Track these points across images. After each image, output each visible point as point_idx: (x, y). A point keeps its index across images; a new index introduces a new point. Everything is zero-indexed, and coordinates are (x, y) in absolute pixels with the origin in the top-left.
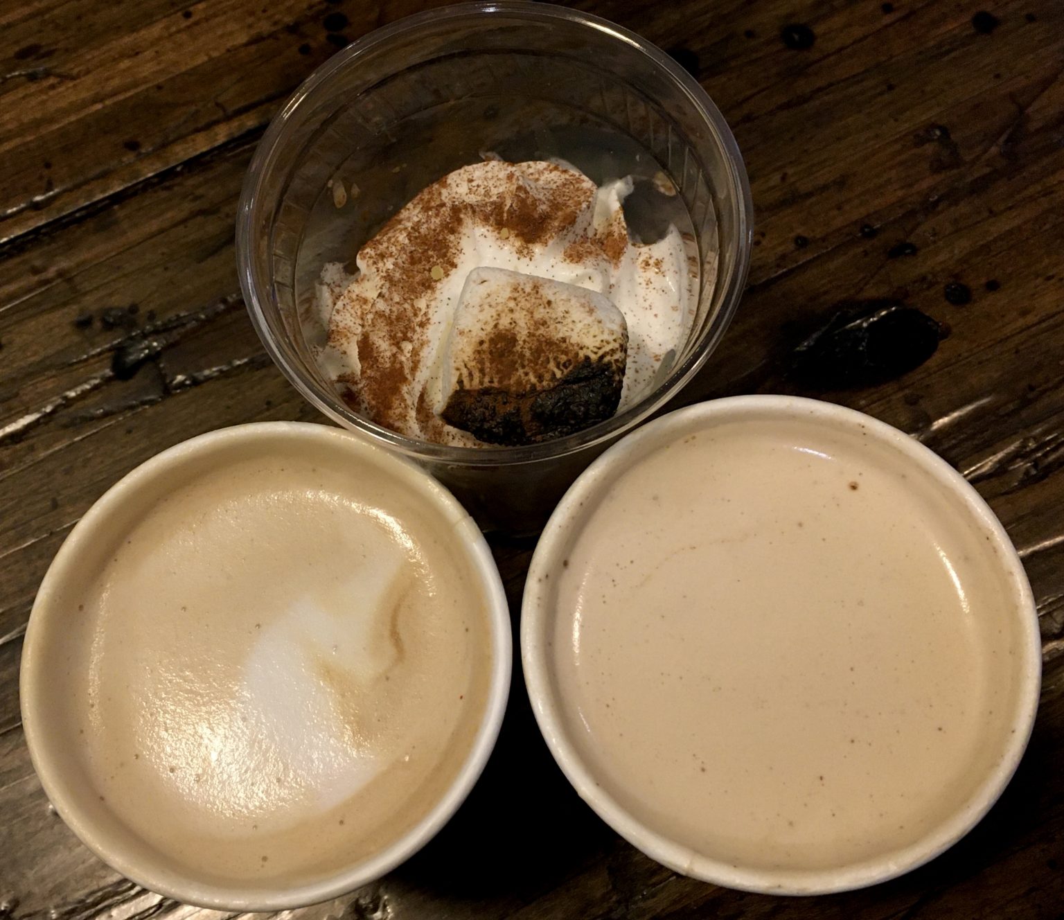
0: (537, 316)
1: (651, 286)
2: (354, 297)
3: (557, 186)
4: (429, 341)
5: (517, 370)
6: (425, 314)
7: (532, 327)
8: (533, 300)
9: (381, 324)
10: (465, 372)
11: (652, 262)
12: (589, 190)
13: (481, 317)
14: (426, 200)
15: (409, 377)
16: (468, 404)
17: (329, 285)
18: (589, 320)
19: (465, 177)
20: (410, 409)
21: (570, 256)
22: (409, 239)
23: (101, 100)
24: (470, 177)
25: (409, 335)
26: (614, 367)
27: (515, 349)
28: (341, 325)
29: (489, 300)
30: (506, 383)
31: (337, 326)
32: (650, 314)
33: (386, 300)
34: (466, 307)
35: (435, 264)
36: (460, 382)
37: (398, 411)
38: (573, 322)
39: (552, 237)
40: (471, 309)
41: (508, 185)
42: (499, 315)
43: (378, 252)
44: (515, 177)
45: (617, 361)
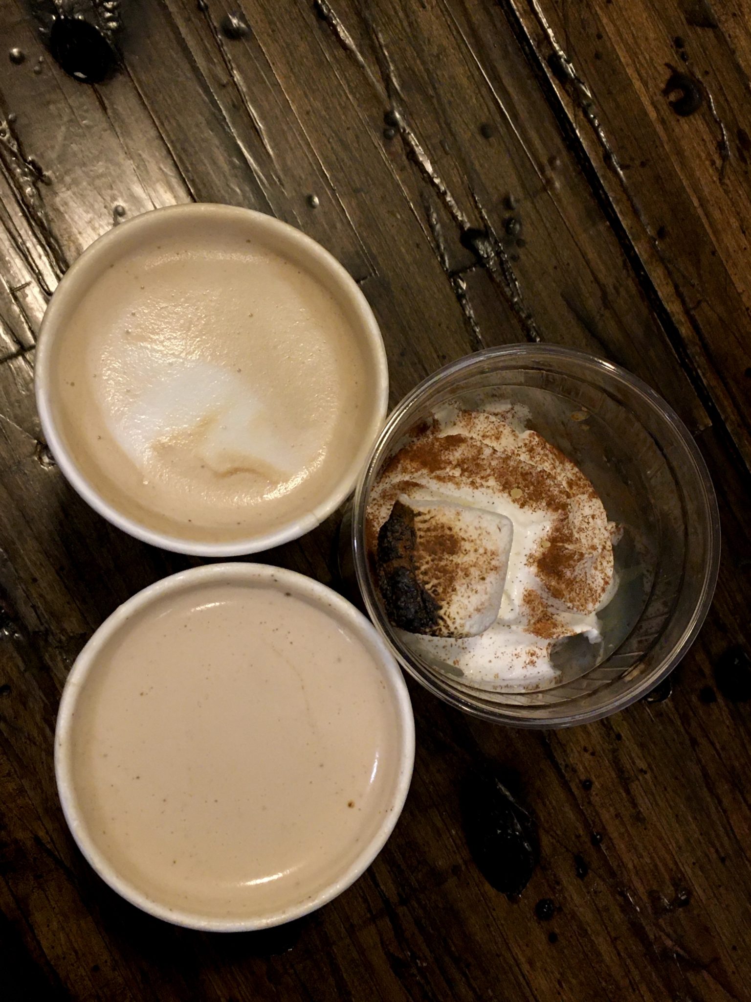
1: (515, 657)
2: (501, 429)
3: (589, 584)
4: (459, 489)
5: (430, 556)
6: (482, 485)
7: (463, 566)
8: (485, 567)
9: (474, 452)
10: (427, 517)
11: (534, 658)
12: (586, 608)
13: (471, 528)
14: (579, 482)
15: (434, 474)
16: (405, 520)
17: (512, 409)
18: (471, 609)
19: (597, 513)
20: (410, 475)
21: (530, 595)
22: (540, 471)
23: (701, 205)
24: (597, 516)
25: (466, 474)
26: (435, 628)
27: (445, 553)
28: (476, 421)
29: (484, 533)
30: (421, 548)
31: (475, 418)
32: (492, 657)
33: (491, 455)
34: (480, 517)
35: (524, 491)
36: (419, 514)
37: (409, 466)
38: (469, 597)
39: (542, 579)
40: (477, 520)
41: (587, 546)
42: (472, 541)
43: (535, 447)
44: (593, 552)
45: (440, 630)
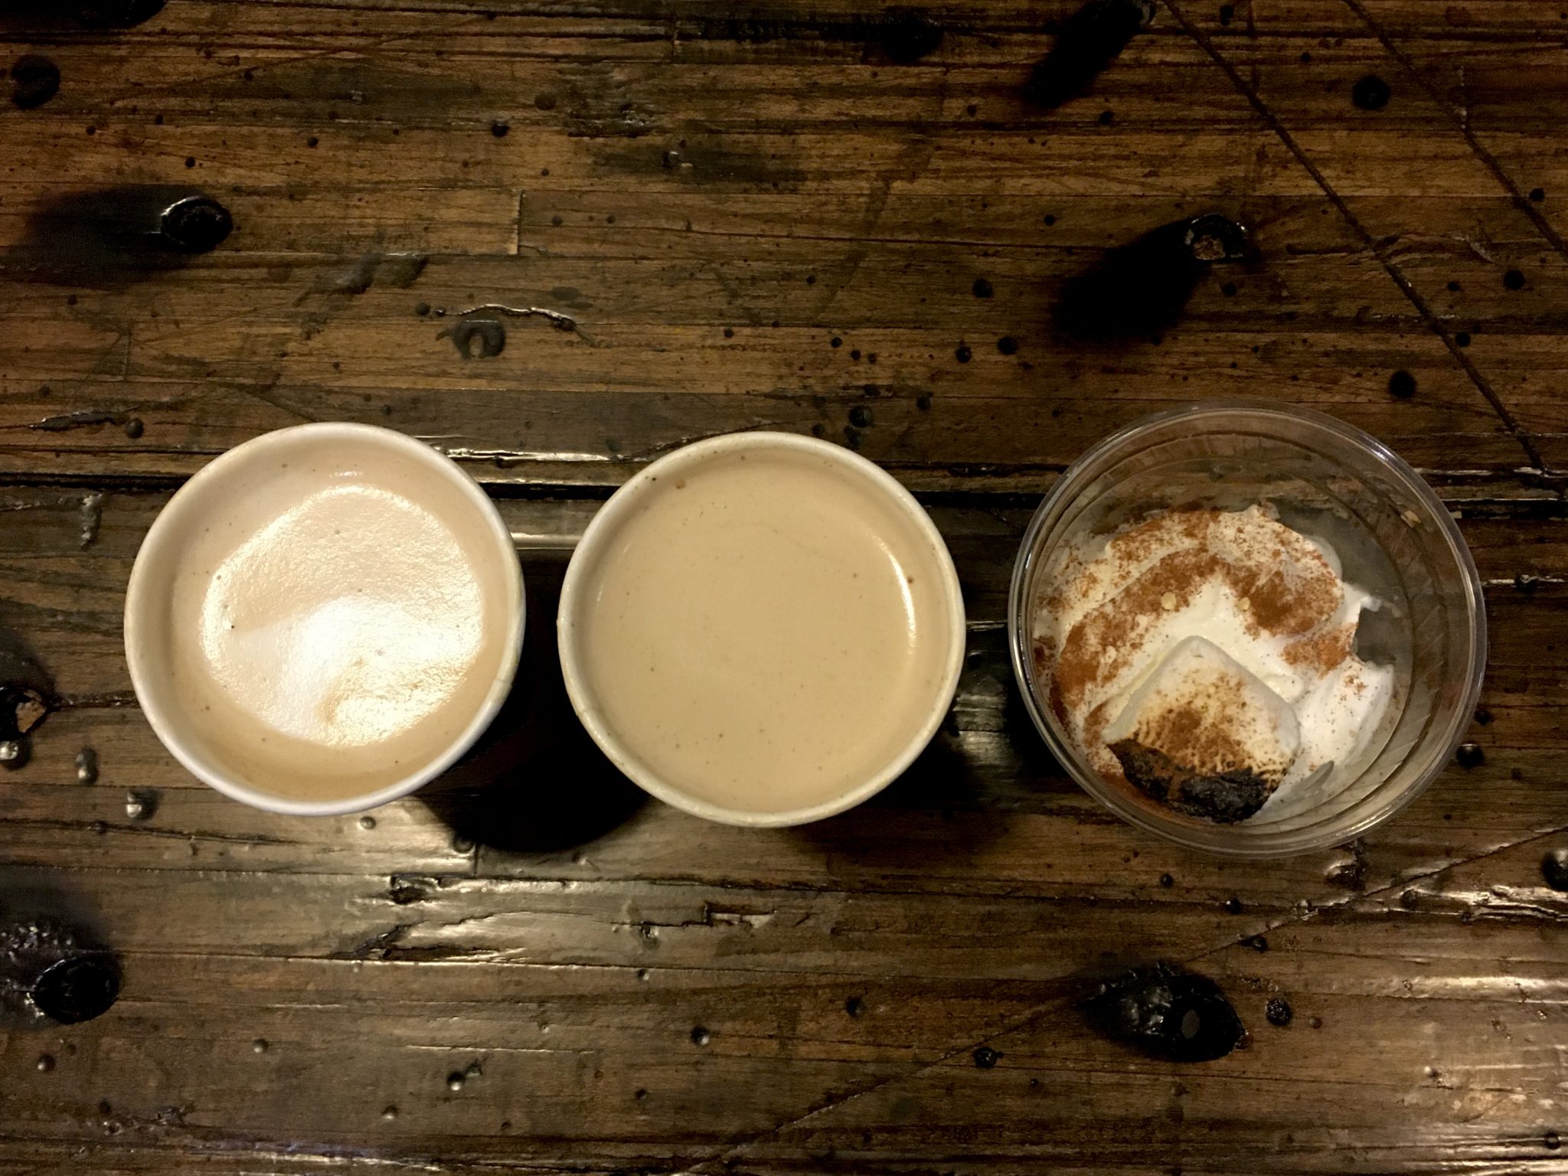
0: (1229, 711)
1: (1343, 702)
2: (1087, 573)
3: (1311, 579)
4: (1131, 665)
5: (1187, 748)
6: (1141, 636)
7: (1218, 719)
8: (1232, 696)
10: (1144, 728)
11: (1356, 681)
12: (1337, 598)
13: (1182, 687)
14: (1193, 523)
15: (1099, 679)
16: (1134, 751)
18: (1268, 735)
19: (1238, 524)
20: (1085, 703)
21: (1288, 654)
22: (1161, 563)
24: (1242, 527)
25: (1119, 643)
26: (1268, 785)
27: (1194, 731)
28: (1067, 597)
29: (1195, 676)
30: (1173, 753)
31: (1062, 596)
32: (1330, 727)
33: (1115, 607)
34: (1175, 670)
35: (1171, 593)
36: (1136, 734)
37: (1073, 698)
38: (1255, 731)
41: (1271, 560)
42: (1197, 694)
43: (1129, 550)
44: (1280, 557)
45: (1273, 780)
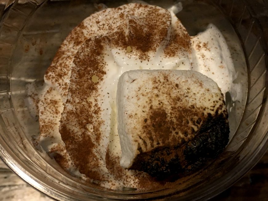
0: (173, 96)
1: (205, 58)
2: (49, 101)
3: (146, 16)
4: (103, 122)
5: (171, 132)
6: (96, 105)
7: (172, 103)
8: (168, 86)
10: (141, 141)
11: (201, 45)
12: (165, 14)
13: (140, 103)
14: (75, 38)
15: (95, 143)
16: (146, 160)
17: (31, 96)
18: (202, 91)
19: (94, 20)
20: (99, 160)
21: (168, 53)
22: (75, 64)
24: (97, 20)
25: (90, 120)
26: (224, 116)
27: (167, 120)
28: (47, 121)
29: (141, 92)
30: (167, 142)
31: (45, 122)
33: (72, 103)
34: (128, 98)
35: (93, 74)
36: (140, 149)
37: (92, 163)
38: (194, 94)
39: (157, 46)
40: (132, 100)
41: (122, 21)
42: (151, 100)
43: (57, 74)
44: (125, 15)
